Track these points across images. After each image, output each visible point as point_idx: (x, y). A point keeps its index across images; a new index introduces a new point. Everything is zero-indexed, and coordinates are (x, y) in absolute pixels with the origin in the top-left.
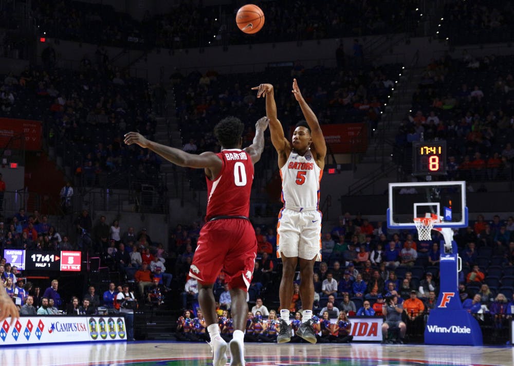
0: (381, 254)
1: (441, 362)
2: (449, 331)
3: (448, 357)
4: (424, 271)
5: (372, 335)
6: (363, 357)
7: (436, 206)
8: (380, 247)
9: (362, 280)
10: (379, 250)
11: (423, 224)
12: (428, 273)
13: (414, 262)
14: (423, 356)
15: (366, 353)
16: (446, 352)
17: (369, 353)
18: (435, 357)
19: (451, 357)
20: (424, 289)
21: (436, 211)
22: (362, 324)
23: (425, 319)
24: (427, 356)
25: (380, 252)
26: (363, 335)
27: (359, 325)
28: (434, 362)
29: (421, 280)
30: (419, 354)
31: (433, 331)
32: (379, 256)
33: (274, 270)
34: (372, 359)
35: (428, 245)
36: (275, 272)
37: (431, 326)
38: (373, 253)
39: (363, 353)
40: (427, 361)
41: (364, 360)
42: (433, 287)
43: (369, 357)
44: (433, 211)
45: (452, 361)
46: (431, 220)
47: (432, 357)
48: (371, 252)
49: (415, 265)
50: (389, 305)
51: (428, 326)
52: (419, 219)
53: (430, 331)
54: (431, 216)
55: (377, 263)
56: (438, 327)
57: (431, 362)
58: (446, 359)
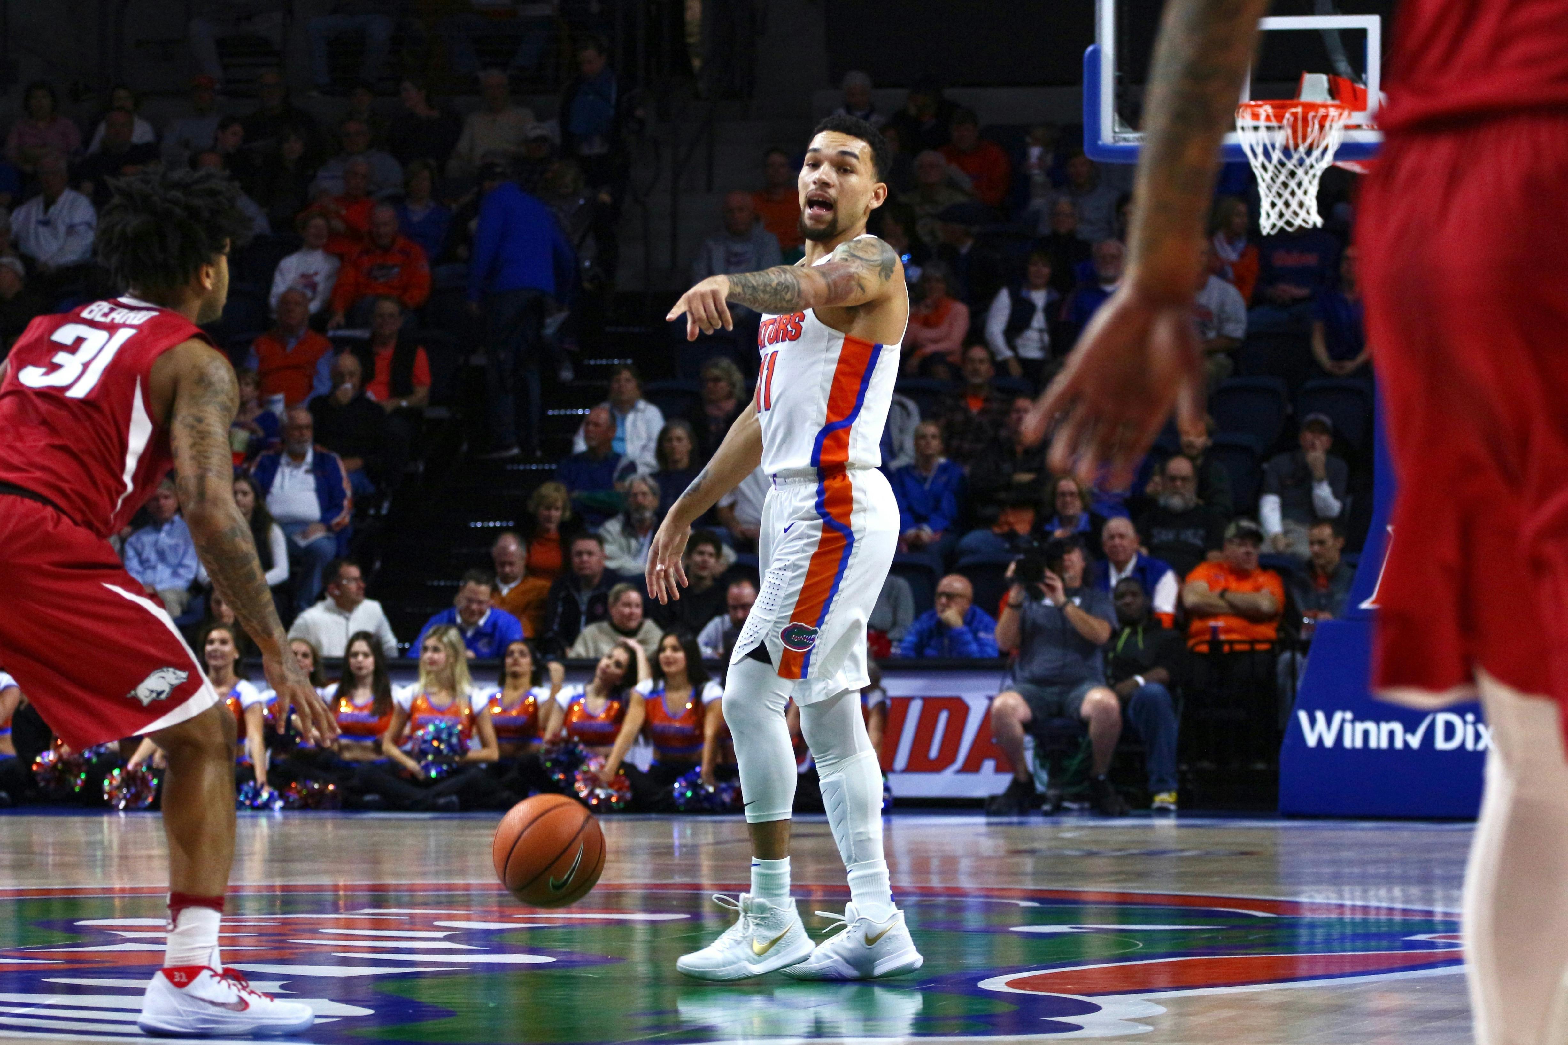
0: (1050, 310)
1: (1365, 909)
2: (1415, 741)
3: (1405, 880)
4: (1289, 410)
5: (989, 765)
6: (936, 882)
7: (1362, 34)
8: (1041, 269)
9: (942, 460)
10: (1037, 287)
11: (1281, 137)
12: (1311, 417)
13: (1232, 354)
14: (1271, 877)
15: (949, 863)
16: (1395, 854)
17: (965, 864)
18: (1336, 880)
19: (1426, 879)
20: (1286, 512)
21: (1359, 65)
22: (932, 706)
23: (1282, 680)
24: (1295, 879)
25: (1039, 298)
26: (938, 766)
27: (915, 709)
28: (1328, 907)
29: (1266, 458)
30: (1246, 865)
31: (1329, 741)
32: (1039, 320)
33: (434, 399)
34: (988, 893)
35: (1311, 260)
36: (441, 412)
37: (1320, 716)
38: (1003, 303)
39: (935, 864)
40: (1295, 906)
41: (941, 900)
42: (1336, 494)
43: (966, 883)
44: (1343, 66)
45: (1430, 901)
46: (1333, 112)
47: (1318, 880)
48: (990, 296)
49: (1236, 373)
50: (1037, 596)
51: (1303, 716)
52: (1266, 110)
53: (1311, 741)
54: (1333, 92)
55: (1026, 363)
56: (1359, 717)
57: (1315, 908)
58: (1397, 892)
